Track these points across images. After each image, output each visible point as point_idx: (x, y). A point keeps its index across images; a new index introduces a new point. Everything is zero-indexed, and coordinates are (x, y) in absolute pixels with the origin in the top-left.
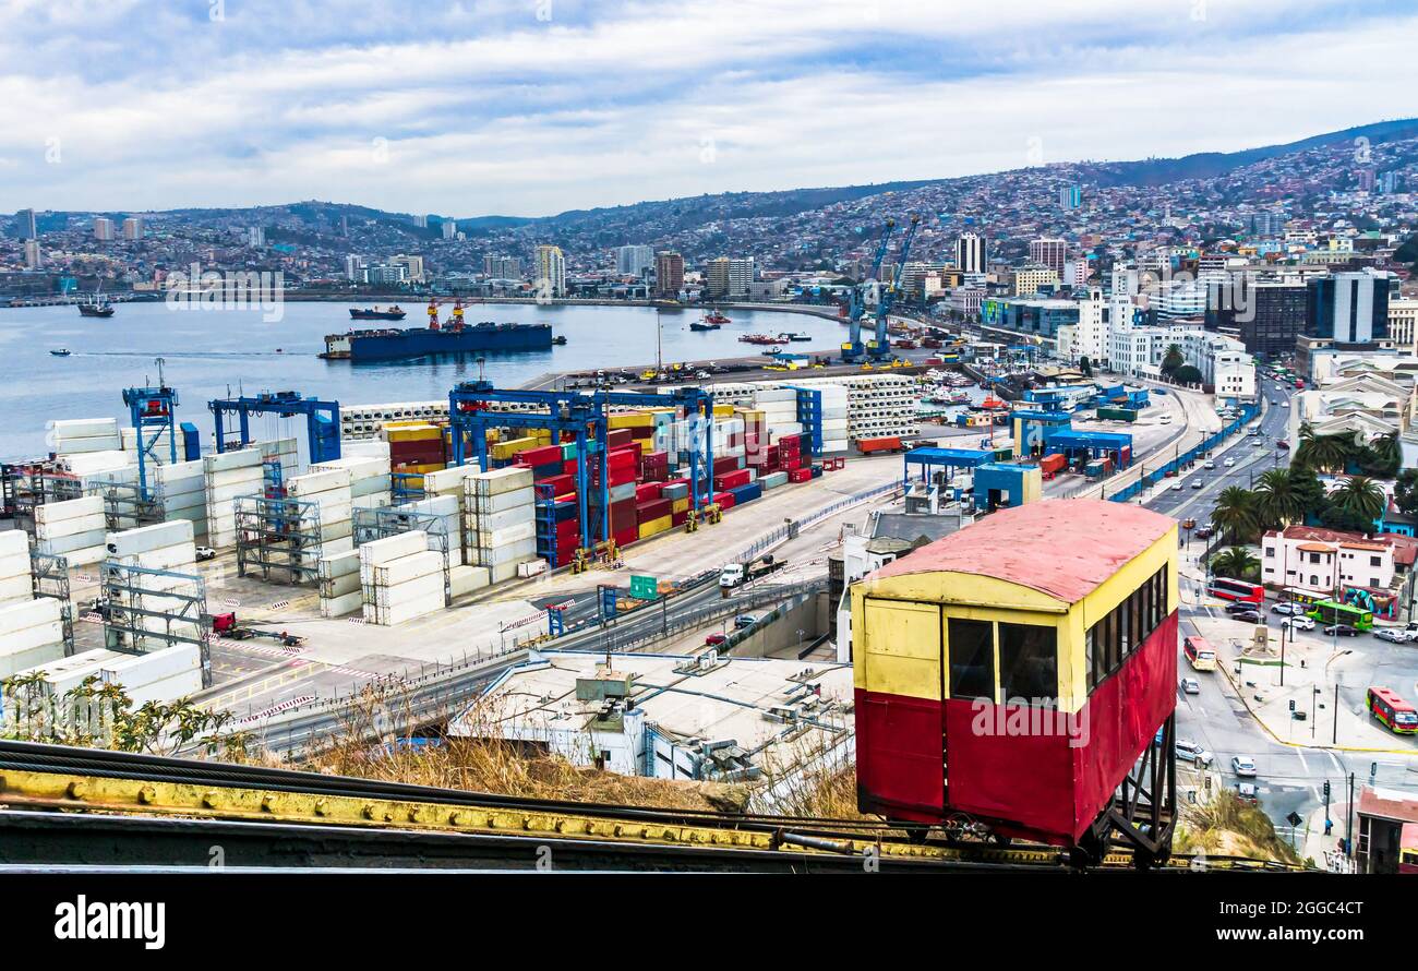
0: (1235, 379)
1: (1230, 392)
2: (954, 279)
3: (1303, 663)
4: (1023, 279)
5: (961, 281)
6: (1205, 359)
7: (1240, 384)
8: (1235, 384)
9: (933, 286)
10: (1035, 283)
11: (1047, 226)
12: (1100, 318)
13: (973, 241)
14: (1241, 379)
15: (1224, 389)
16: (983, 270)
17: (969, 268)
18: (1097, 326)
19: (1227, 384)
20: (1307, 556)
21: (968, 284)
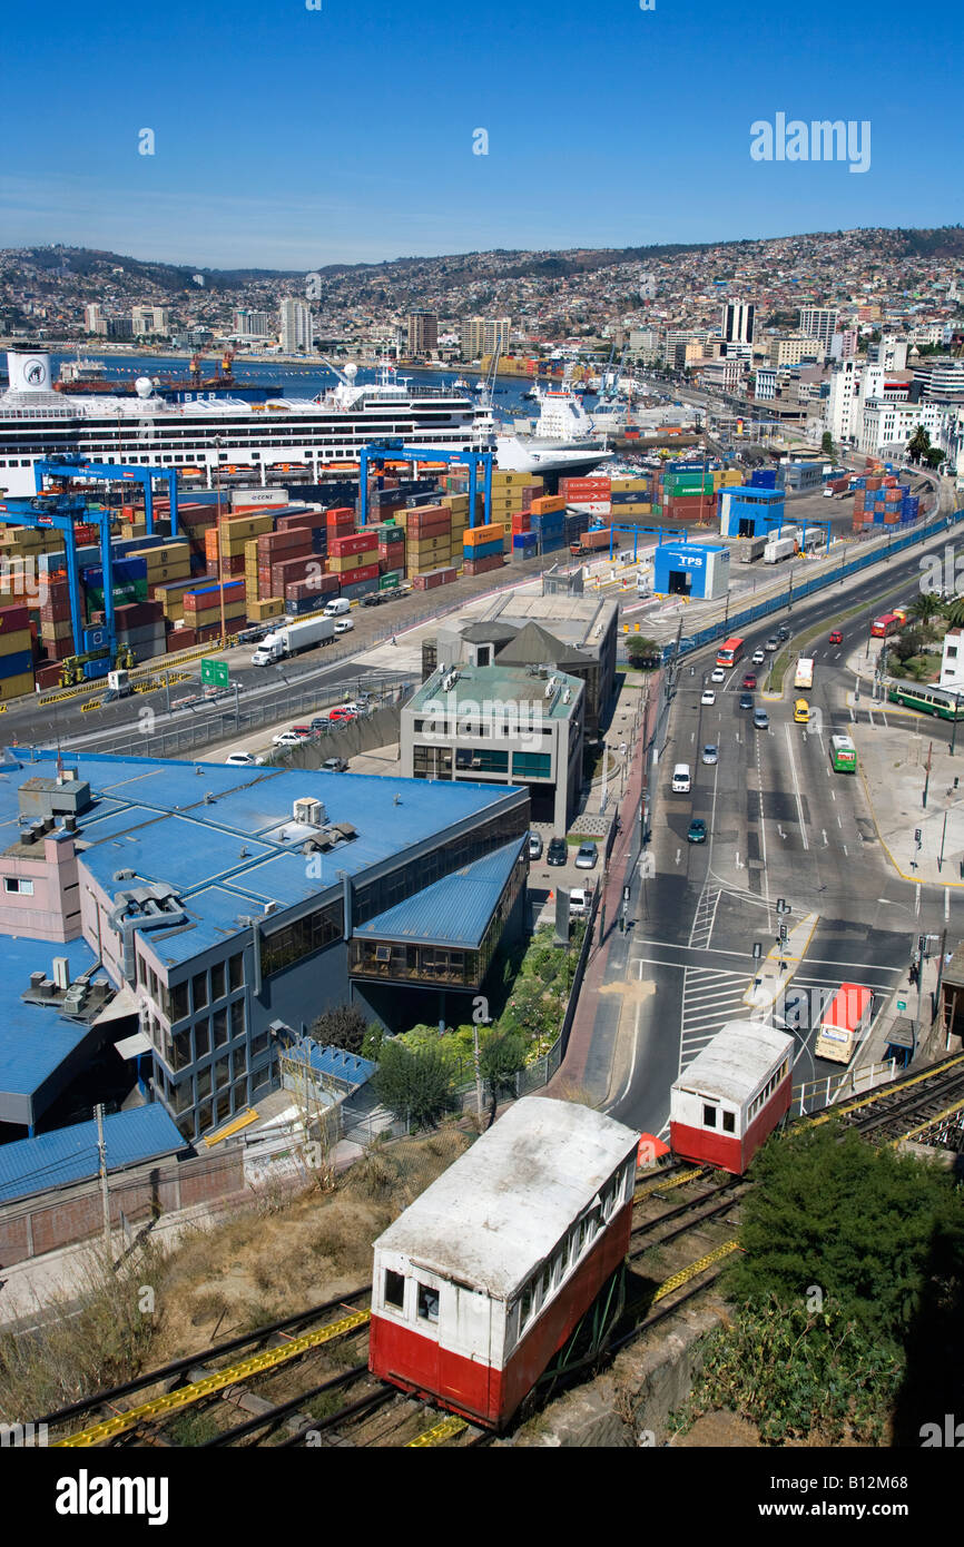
2: (717, 348)
4: (786, 350)
5: (724, 351)
6: (954, 439)
9: (694, 354)
10: (799, 354)
11: (826, 296)
12: (851, 391)
13: (741, 308)
16: (749, 340)
17: (735, 337)
18: (846, 400)
21: (731, 355)
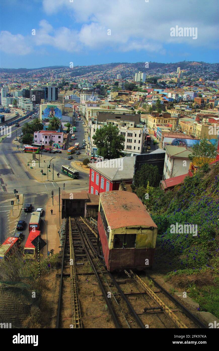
0: (28, 107)
1: (28, 109)
3: (44, 161)
6: (22, 103)
7: (30, 108)
8: (28, 108)
14: (30, 107)
15: (26, 109)
19: (27, 108)
20: (44, 137)
